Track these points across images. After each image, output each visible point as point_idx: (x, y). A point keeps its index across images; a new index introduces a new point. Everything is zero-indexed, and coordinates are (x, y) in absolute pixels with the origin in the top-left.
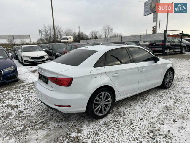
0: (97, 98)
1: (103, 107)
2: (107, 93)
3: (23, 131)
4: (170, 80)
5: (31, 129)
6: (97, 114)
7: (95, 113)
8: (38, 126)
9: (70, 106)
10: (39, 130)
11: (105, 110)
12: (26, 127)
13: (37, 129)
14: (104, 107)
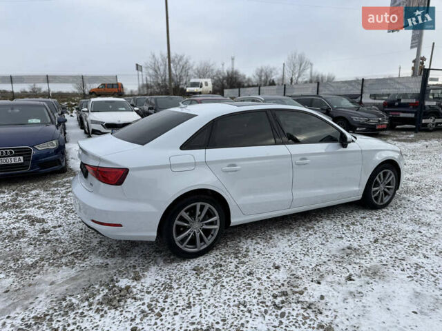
0: (183, 213)
1: (198, 235)
2: (208, 206)
3: (34, 265)
4: (386, 190)
5: (50, 263)
6: (181, 247)
7: (178, 244)
8: (64, 260)
9: (120, 225)
10: (64, 267)
11: (202, 240)
12: (42, 259)
13: (59, 266)
14: (200, 234)
